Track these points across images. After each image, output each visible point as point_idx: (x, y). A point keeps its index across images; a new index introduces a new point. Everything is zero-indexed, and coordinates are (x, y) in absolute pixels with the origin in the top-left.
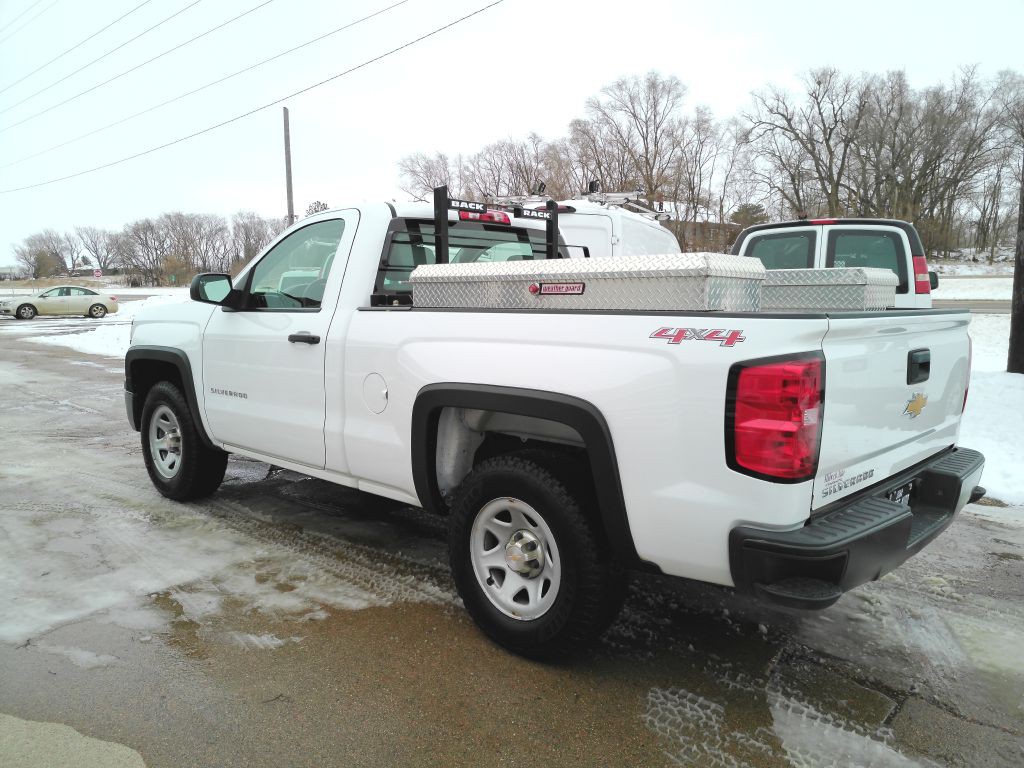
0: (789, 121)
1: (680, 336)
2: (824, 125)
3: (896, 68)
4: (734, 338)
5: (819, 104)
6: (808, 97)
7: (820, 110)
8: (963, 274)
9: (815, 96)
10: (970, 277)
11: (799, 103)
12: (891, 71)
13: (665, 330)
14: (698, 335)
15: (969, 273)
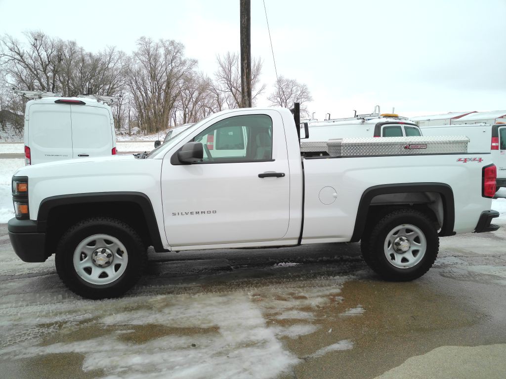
0: (21, 57)
1: (465, 160)
2: (42, 61)
3: (72, 40)
4: (480, 160)
5: (38, 51)
6: (31, 46)
7: (39, 54)
8: (121, 140)
9: (35, 46)
10: (124, 142)
11: (26, 47)
12: (69, 40)
13: (460, 159)
14: (470, 159)
15: (123, 140)
